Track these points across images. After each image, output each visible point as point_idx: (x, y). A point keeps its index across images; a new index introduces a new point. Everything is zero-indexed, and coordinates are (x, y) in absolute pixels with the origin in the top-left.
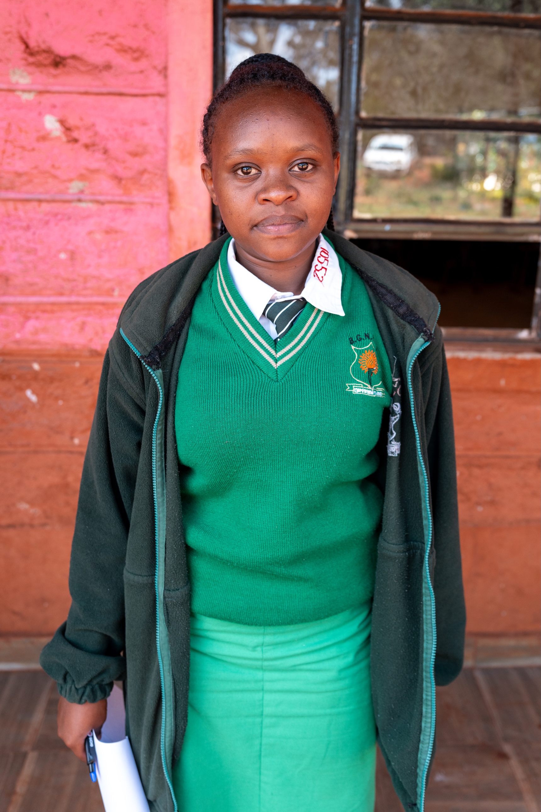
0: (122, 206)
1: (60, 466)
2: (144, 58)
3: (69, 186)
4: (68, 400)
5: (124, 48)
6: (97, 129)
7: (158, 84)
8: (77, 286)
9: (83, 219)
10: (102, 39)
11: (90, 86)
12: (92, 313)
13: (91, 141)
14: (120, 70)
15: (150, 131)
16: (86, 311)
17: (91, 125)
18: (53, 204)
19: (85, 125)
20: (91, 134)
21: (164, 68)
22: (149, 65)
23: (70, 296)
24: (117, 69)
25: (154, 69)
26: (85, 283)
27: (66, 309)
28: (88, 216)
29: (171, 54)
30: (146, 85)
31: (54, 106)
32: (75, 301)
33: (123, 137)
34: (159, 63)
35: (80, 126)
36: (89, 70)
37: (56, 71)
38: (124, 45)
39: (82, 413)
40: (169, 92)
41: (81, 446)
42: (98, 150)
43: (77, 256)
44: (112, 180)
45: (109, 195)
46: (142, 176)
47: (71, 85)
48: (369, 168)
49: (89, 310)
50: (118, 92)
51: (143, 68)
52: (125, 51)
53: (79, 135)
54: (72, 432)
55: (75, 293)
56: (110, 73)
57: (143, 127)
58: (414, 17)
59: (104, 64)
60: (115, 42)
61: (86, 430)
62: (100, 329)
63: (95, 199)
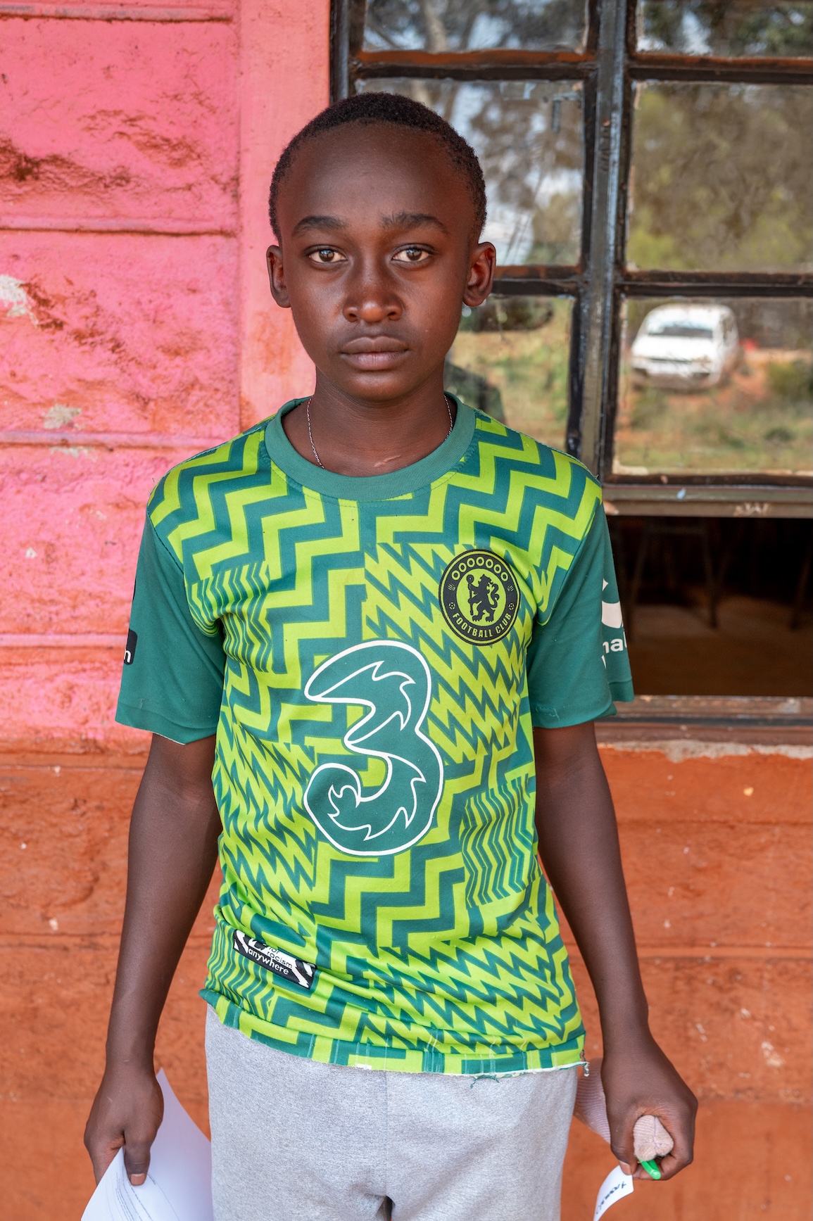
0: (148, 455)
1: (21, 975)
2: (194, 160)
3: (43, 414)
4: (37, 842)
5: (153, 141)
6: (99, 300)
7: (220, 210)
8: (57, 614)
9: (72, 480)
10: (110, 124)
11: (88, 217)
12: (87, 666)
13: (87, 326)
14: (147, 185)
15: (203, 304)
16: (75, 664)
17: (88, 293)
18: (12, 450)
19: (76, 294)
20: (87, 311)
21: (233, 179)
22: (203, 174)
23: (43, 634)
24: (140, 181)
25: (212, 182)
26: (74, 607)
27: (37, 659)
28: (82, 475)
29: (247, 150)
30: (197, 213)
31: (16, 257)
32: (54, 644)
33: (152, 317)
34: (223, 169)
35: (67, 295)
36: (85, 185)
37: (20, 187)
38: (153, 134)
39: (65, 867)
40: (242, 227)
41: (62, 934)
42: (101, 344)
43: (58, 554)
44: (128, 403)
45: (122, 432)
46: (189, 394)
47: (50, 215)
48: (643, 372)
49: (81, 662)
50: (141, 228)
51: (192, 180)
52: (156, 146)
53: (65, 314)
54: (46, 906)
55: (54, 628)
56: (126, 191)
57: (192, 296)
58: (735, 70)
59: (113, 174)
60: (137, 130)
61: (74, 902)
62: (102, 699)
63: (96, 441)
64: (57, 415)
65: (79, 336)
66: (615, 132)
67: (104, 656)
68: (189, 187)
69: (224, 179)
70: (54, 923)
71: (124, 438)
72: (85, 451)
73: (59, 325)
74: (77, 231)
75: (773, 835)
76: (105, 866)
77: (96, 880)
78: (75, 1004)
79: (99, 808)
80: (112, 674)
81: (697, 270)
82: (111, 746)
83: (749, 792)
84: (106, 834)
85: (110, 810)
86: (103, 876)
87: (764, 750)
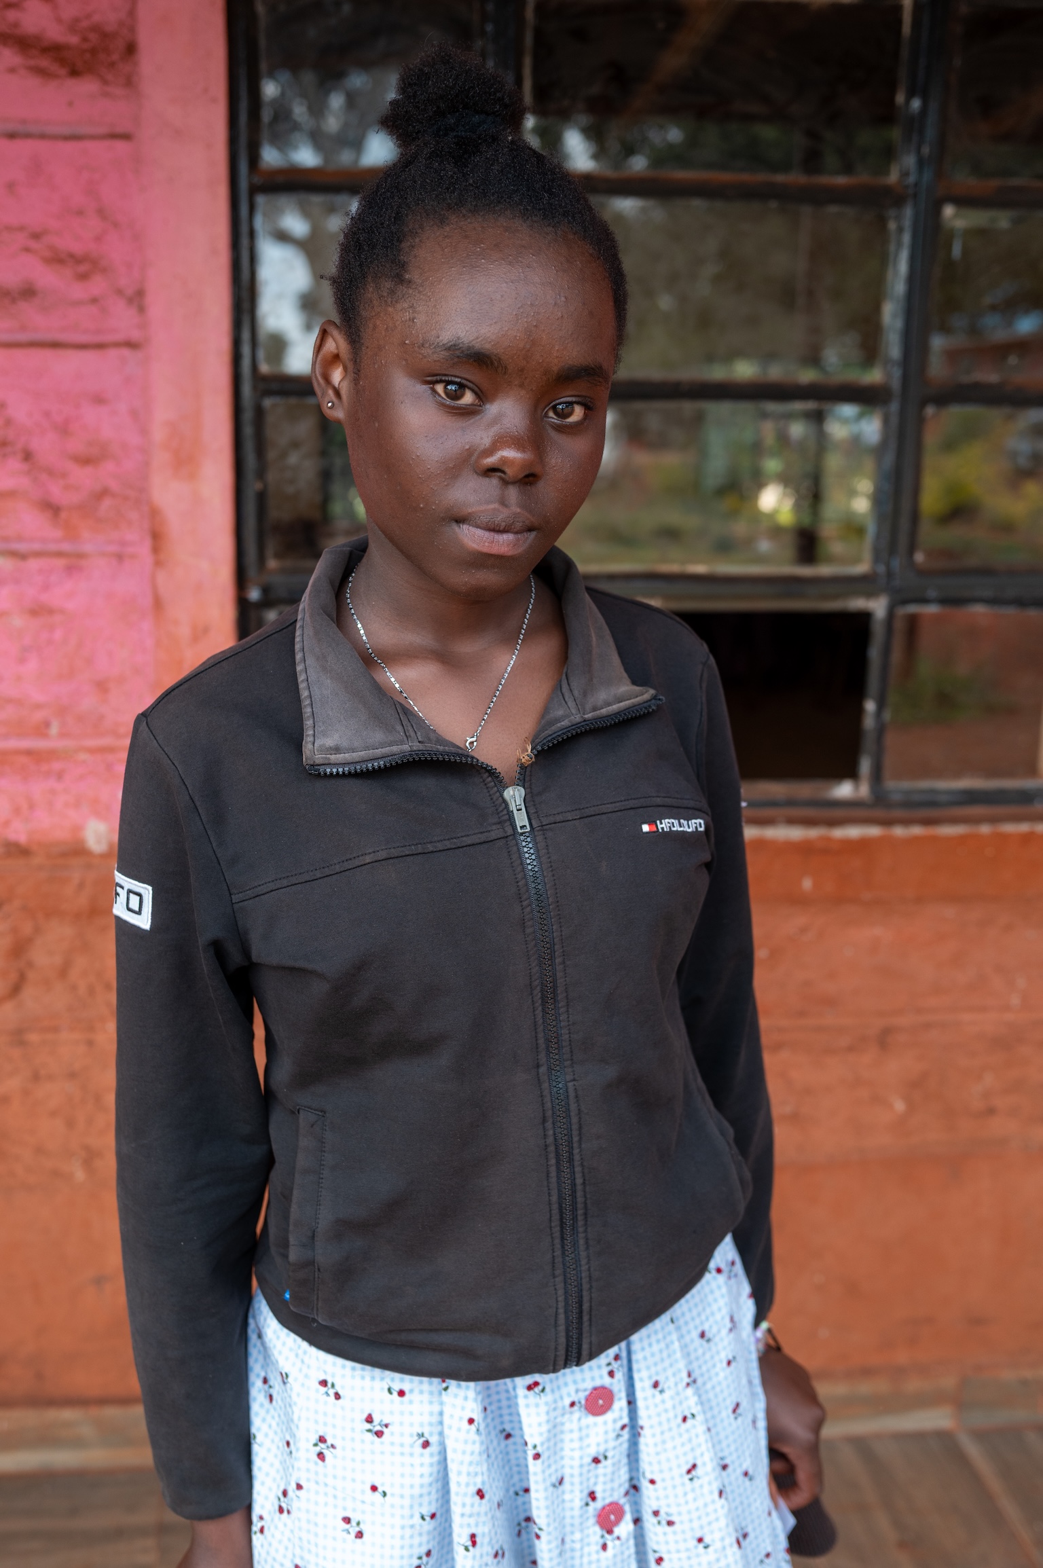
0: (60, 563)
2: (98, 274)
5: (59, 256)
6: (9, 411)
7: (126, 322)
10: (14, 239)
12: (7, 770)
14: (53, 298)
15: (112, 415)
21: (137, 292)
22: (108, 288)
24: (46, 295)
25: (118, 295)
29: (151, 265)
30: (102, 326)
34: (126, 282)
38: (58, 249)
40: (147, 338)
42: (12, 454)
44: (40, 511)
45: (35, 540)
46: (100, 502)
50: (50, 341)
51: (97, 293)
52: (61, 261)
56: (33, 306)
57: (99, 407)
59: (19, 288)
60: (41, 245)
61: (1, 1001)
62: (23, 802)
63: (9, 549)
67: (24, 760)
68: (94, 301)
69: (129, 292)
71: (37, 546)
77: (22, 978)
79: (23, 908)
80: (33, 777)
82: (33, 847)
84: (31, 933)
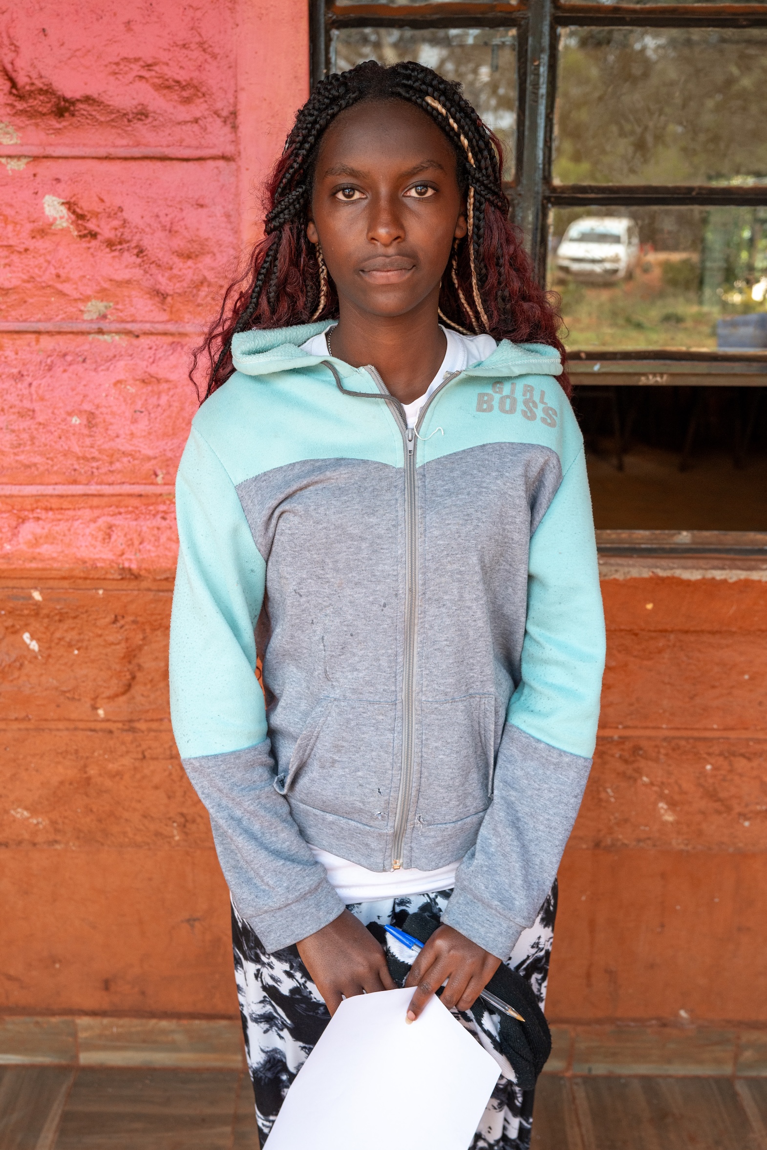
0: (168, 340)
1: (77, 751)
2: (199, 98)
3: (82, 308)
4: (87, 648)
5: (167, 83)
6: (125, 215)
7: (222, 139)
8: (98, 469)
9: (107, 361)
10: (131, 69)
11: (114, 146)
12: (122, 510)
13: (116, 236)
14: (161, 119)
15: (210, 216)
16: (113, 508)
17: (116, 209)
18: (58, 337)
19: (107, 210)
20: (116, 223)
21: (231, 113)
22: (207, 109)
23: (87, 484)
24: (156, 116)
25: (215, 116)
26: (111, 463)
27: (82, 505)
28: (115, 356)
29: (243, 89)
30: (203, 141)
31: (58, 180)
32: (95, 492)
33: (168, 228)
34: (222, 104)
35: (99, 210)
36: (112, 120)
37: (60, 123)
38: (166, 77)
39: (109, 668)
40: (239, 153)
41: (108, 720)
42: (128, 250)
43: (98, 420)
44: (151, 298)
45: (146, 322)
46: (199, 290)
47: (84, 145)
48: (566, 270)
49: (117, 507)
50: (158, 155)
51: (198, 115)
52: (168, 87)
53: (98, 226)
54: (95, 699)
55: (95, 480)
56: (145, 124)
57: (200, 210)
58: (641, 16)
59: (135, 111)
60: (153, 73)
61: (116, 696)
62: (135, 536)
63: (125, 329)
64: (94, 308)
65: (110, 244)
66: (543, 70)
67: (136, 502)
68: (196, 121)
69: (225, 113)
70: (101, 712)
71: (147, 327)
72: (117, 338)
73: (94, 235)
74: (108, 158)
75: (669, 640)
76: (140, 667)
77: (134, 678)
78: (117, 775)
79: (134, 622)
80: (143, 516)
81: (610, 184)
82: (143, 573)
83: (650, 606)
84: (141, 642)
85: (143, 623)
86: (139, 675)
87: (661, 573)
